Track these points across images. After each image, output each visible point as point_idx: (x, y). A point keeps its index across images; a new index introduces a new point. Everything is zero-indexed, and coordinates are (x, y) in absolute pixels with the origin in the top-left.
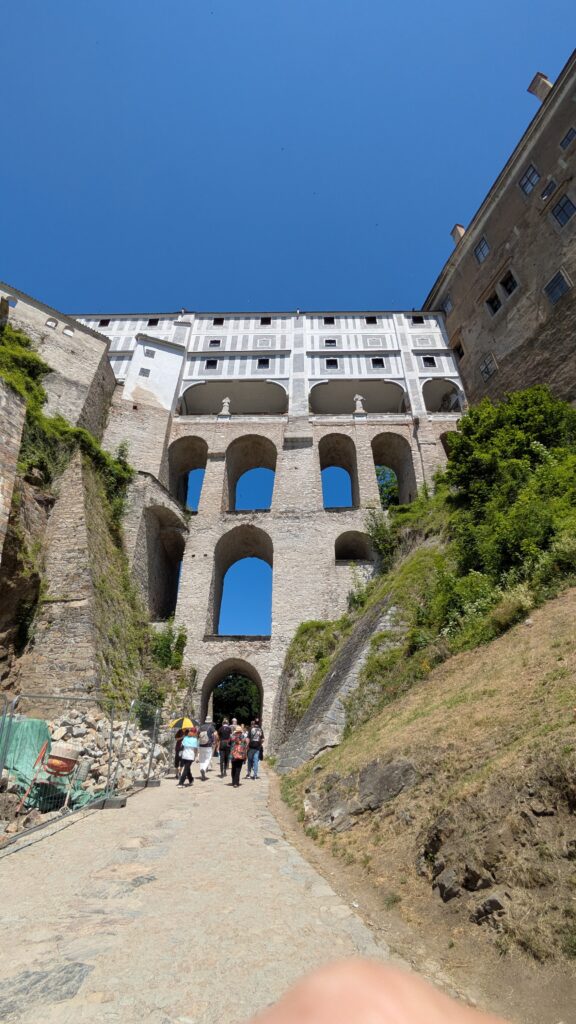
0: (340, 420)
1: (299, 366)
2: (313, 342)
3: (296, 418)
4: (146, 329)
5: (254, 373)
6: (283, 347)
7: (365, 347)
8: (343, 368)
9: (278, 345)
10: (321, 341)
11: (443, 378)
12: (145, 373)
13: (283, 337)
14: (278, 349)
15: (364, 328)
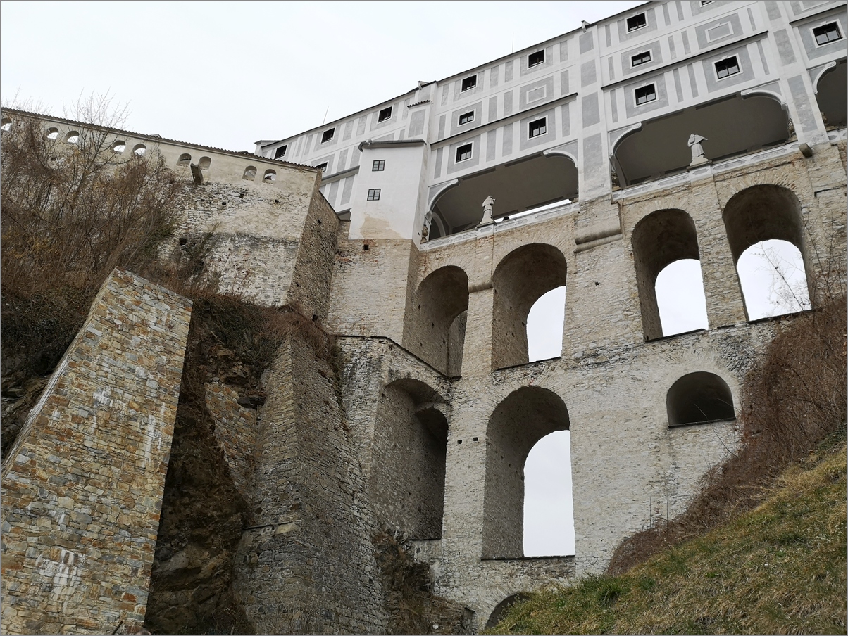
0: (664, 186)
1: (591, 118)
2: (611, 68)
3: (591, 202)
4: (377, 128)
5: (524, 146)
6: (565, 88)
7: (703, 46)
8: (664, 95)
9: (557, 90)
10: (625, 62)
12: (374, 195)
13: (565, 74)
14: (558, 96)
15: (698, 13)
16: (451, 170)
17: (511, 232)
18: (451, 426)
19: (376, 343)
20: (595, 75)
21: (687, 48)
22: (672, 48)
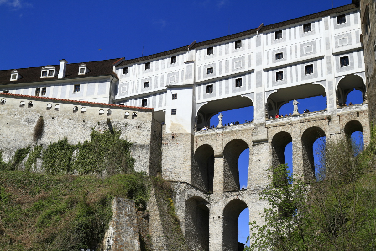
0: (284, 121)
1: (259, 83)
2: (268, 58)
3: (258, 125)
4: (170, 67)
5: (234, 91)
6: (250, 65)
7: (302, 55)
8: (286, 78)
9: (247, 65)
10: (273, 56)
11: (353, 74)
12: (174, 112)
13: (250, 56)
14: (247, 69)
15: (302, 36)
16: (205, 97)
17: (229, 132)
18: (210, 211)
19: (182, 184)
20: (261, 61)
21: (296, 55)
22: (291, 53)
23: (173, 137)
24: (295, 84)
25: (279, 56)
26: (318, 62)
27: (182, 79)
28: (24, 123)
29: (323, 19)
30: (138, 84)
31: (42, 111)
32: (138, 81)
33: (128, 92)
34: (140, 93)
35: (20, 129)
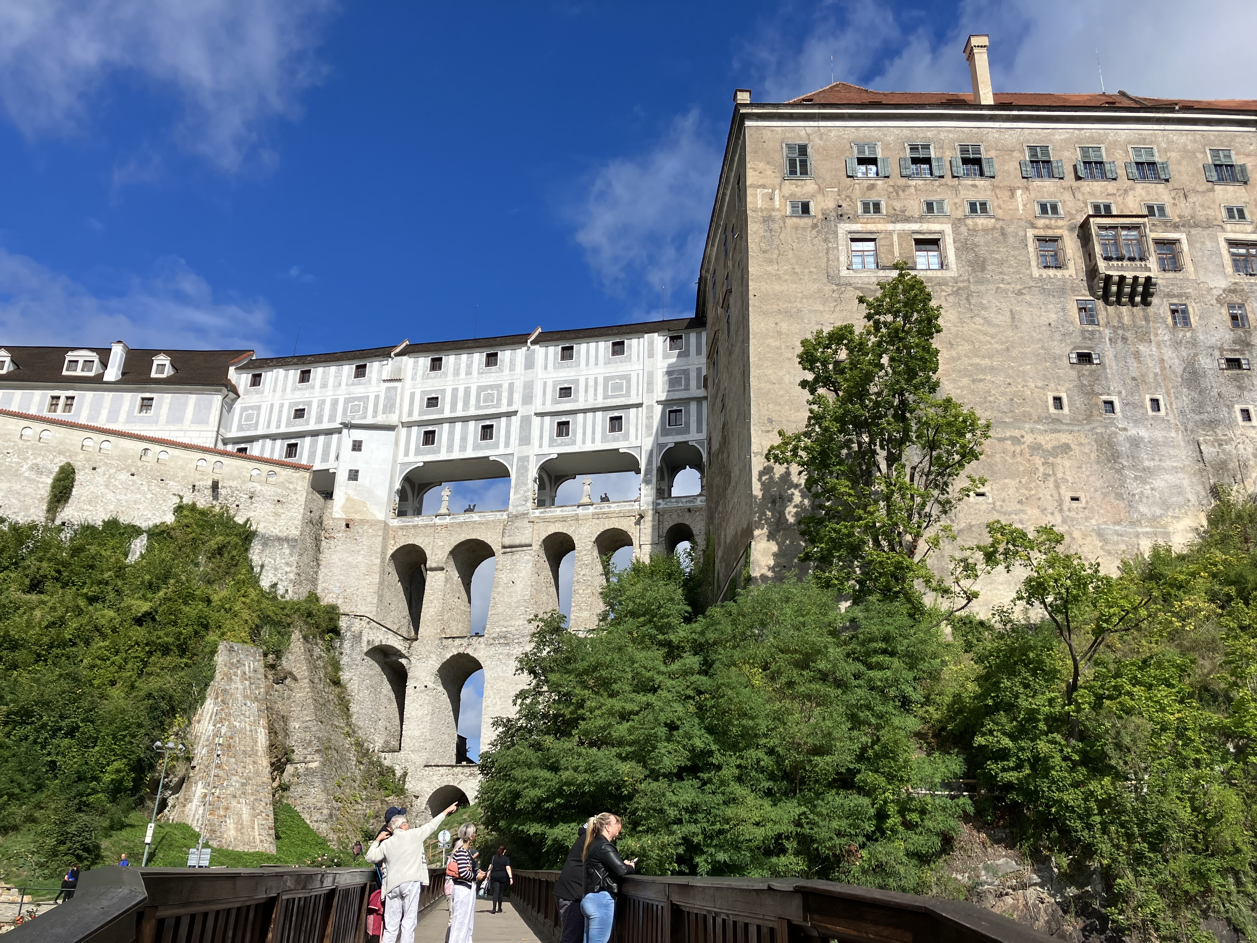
1: (525, 437)
2: (544, 393)
3: (516, 516)
4: (353, 384)
5: (476, 448)
6: (510, 403)
7: (606, 397)
8: (575, 435)
9: (504, 401)
10: (554, 390)
11: (687, 442)
12: (354, 475)
13: (511, 385)
14: (504, 409)
15: (607, 363)
16: (418, 452)
17: (461, 525)
18: (409, 675)
19: (357, 620)
20: (531, 398)
21: (595, 395)
22: (586, 391)
23: (347, 526)
24: (589, 447)
25: (566, 392)
26: (633, 411)
27: (375, 411)
28: (26, 474)
29: (646, 336)
30: (281, 411)
31: (69, 450)
32: (282, 406)
33: (257, 423)
34: (283, 430)
35: (17, 487)
